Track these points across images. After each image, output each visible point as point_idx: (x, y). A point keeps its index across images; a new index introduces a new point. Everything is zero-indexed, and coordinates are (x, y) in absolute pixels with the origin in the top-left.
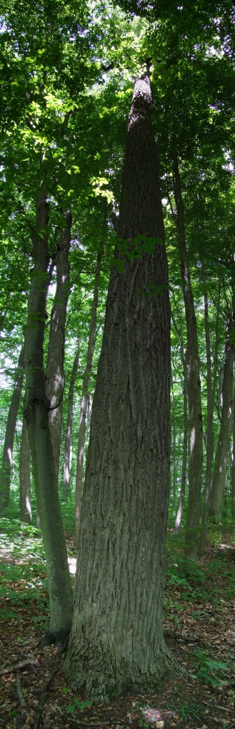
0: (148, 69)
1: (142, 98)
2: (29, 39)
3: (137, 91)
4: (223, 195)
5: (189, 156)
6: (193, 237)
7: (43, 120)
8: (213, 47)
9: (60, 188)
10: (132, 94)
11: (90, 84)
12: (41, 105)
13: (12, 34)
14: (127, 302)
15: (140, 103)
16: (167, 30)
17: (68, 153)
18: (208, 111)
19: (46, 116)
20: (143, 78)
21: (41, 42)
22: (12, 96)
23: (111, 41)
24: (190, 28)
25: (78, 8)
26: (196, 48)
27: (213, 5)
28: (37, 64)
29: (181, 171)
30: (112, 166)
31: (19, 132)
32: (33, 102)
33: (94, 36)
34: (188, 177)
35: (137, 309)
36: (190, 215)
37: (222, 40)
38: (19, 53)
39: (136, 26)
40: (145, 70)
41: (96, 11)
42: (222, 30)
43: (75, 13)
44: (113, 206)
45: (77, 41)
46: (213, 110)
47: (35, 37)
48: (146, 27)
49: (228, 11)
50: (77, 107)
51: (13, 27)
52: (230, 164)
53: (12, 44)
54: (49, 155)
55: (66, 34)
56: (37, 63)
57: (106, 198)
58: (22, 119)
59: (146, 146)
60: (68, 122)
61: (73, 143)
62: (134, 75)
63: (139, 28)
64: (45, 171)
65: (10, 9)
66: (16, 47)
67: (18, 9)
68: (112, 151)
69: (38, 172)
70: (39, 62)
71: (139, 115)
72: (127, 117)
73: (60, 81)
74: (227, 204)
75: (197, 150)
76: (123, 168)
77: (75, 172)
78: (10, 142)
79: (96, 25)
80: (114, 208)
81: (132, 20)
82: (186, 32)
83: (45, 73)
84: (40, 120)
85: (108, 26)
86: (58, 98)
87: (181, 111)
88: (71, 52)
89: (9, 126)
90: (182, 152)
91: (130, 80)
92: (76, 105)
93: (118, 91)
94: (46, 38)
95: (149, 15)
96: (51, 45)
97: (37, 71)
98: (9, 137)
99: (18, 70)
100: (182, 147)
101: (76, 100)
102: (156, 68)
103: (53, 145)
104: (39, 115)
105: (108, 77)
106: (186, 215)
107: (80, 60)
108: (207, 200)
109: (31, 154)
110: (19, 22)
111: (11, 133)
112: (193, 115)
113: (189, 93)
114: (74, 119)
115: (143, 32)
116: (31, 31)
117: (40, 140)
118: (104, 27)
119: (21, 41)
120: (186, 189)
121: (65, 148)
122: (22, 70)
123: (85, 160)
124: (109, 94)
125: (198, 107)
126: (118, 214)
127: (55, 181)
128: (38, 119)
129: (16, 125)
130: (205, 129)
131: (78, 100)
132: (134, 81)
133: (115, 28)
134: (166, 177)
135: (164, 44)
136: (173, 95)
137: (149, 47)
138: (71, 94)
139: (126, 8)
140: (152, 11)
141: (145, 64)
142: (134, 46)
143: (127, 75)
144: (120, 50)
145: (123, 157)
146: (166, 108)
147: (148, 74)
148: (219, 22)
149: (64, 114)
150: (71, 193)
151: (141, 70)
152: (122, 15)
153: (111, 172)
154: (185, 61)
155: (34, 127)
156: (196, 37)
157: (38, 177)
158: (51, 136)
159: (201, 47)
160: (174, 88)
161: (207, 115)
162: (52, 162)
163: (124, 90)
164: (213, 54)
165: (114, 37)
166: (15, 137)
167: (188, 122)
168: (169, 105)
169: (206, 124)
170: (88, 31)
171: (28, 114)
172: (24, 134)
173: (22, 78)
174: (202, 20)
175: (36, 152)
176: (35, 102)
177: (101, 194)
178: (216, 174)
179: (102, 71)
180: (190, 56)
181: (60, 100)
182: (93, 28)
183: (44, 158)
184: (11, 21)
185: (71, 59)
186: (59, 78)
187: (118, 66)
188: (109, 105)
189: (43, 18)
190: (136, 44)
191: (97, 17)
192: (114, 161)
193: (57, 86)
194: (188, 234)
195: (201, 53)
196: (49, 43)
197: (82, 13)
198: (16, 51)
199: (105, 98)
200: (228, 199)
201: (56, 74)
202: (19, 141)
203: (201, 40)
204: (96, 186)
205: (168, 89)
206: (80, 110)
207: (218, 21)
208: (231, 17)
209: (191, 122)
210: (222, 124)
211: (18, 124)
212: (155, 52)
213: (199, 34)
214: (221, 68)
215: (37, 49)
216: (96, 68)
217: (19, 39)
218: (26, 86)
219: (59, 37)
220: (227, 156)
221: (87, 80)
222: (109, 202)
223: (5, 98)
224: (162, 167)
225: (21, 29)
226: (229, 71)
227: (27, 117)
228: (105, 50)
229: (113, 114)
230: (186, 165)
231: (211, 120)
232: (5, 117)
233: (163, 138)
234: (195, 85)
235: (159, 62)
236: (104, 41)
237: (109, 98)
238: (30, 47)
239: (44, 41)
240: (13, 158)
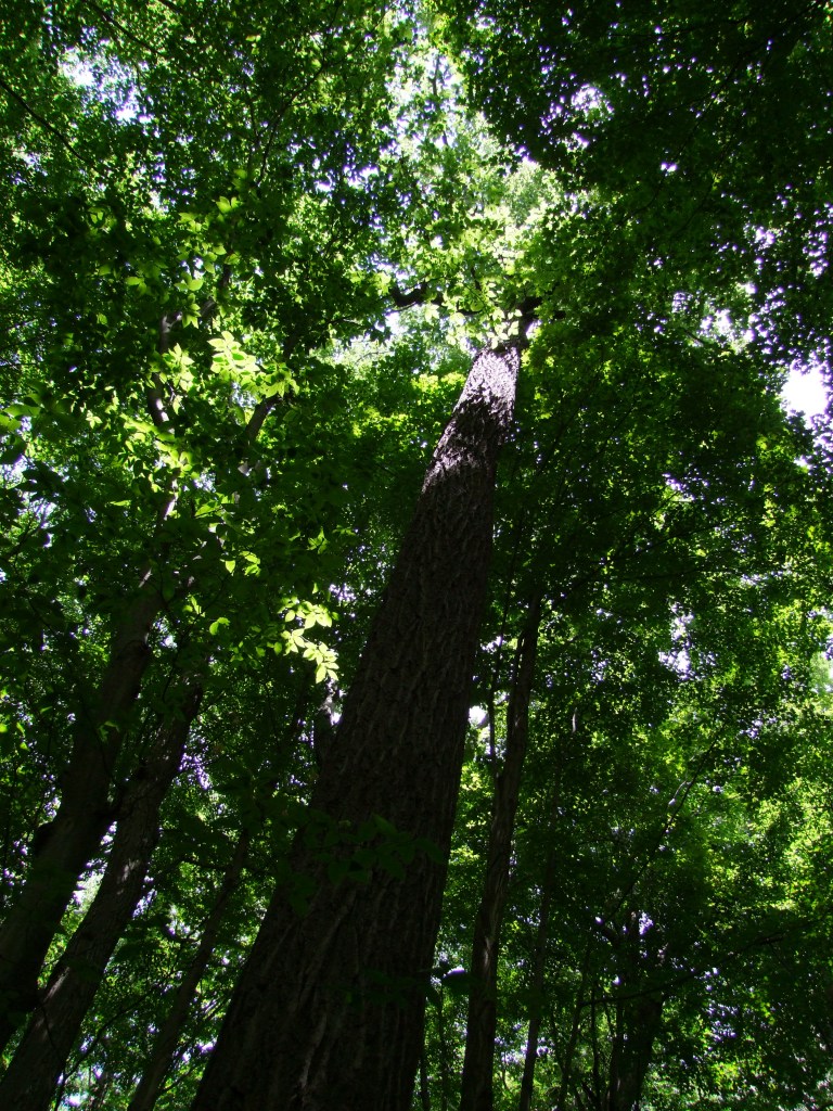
0: (523, 328)
1: (484, 408)
2: (200, 160)
3: (475, 386)
4: (642, 736)
5: (576, 605)
6: (534, 834)
7: (193, 404)
8: (725, 312)
9: (194, 606)
10: (459, 389)
11: (348, 332)
12: (197, 360)
13: (151, 132)
14: (293, 1007)
15: (476, 419)
16: (609, 227)
17: (240, 512)
18: (660, 492)
19: (204, 396)
20: (501, 351)
21: (232, 176)
22: (122, 317)
23: (437, 220)
24: (677, 237)
25: (359, 93)
26: (677, 303)
27: (768, 184)
28: (208, 241)
29: (542, 640)
30: (353, 580)
31: (122, 422)
32: (178, 348)
33: (390, 193)
34: (559, 662)
35: (317, 1038)
36: (541, 770)
37: (759, 299)
38: (165, 195)
39: (521, 190)
40: (514, 330)
41: (412, 116)
42: (769, 268)
43: (347, 106)
44: (327, 693)
45: (337, 196)
46: (674, 492)
47: (217, 156)
48: (548, 200)
49: (806, 213)
50: (296, 389)
51: (157, 111)
52: (682, 654)
53: (148, 163)
54: (187, 507)
55: (309, 168)
56: (210, 236)
57: (313, 666)
58: (137, 388)
59: (465, 544)
60: (259, 427)
61: (261, 487)
62: (480, 337)
63: (529, 201)
64: (166, 547)
65: (154, 51)
66: (157, 173)
67: (179, 55)
68: (363, 537)
69: (146, 545)
70: (215, 233)
71: (464, 454)
72: (429, 451)
73: (263, 304)
74: (649, 763)
75: (600, 593)
76: (384, 593)
77: (247, 570)
78: (91, 443)
79: (403, 160)
80: (329, 700)
81: (514, 170)
82: (663, 247)
83: (227, 272)
84: (184, 401)
85: (439, 171)
86: (249, 352)
87: (583, 473)
88: (312, 227)
89: (96, 400)
90: (558, 589)
91: (464, 347)
92: (294, 383)
93: (422, 372)
94: (249, 168)
95: (569, 168)
96: (259, 193)
97: (206, 259)
98: (89, 431)
99: (152, 246)
100: (562, 572)
101: (296, 370)
102: (546, 331)
103: (204, 481)
104: (187, 387)
105: (402, 323)
106: (528, 768)
107: (332, 257)
108: (597, 739)
109: (138, 492)
110: (178, 98)
111: (99, 421)
112: (616, 492)
113: (621, 428)
114: (279, 422)
115: (535, 216)
116: (209, 134)
117: (173, 459)
118: (426, 173)
119: (175, 159)
120: (544, 692)
121: (236, 497)
122: (163, 249)
123: (281, 545)
124: (394, 375)
125: (634, 472)
126: (336, 718)
127: (185, 581)
128: (179, 398)
129: (116, 400)
130: (639, 539)
131: (303, 369)
132: (473, 353)
133: (458, 182)
134: (499, 648)
135: (588, 268)
136: (573, 421)
137: (541, 266)
138: (288, 349)
139: (505, 126)
140: (582, 156)
141: (518, 313)
142: (501, 251)
143: (459, 333)
144: (457, 253)
145: (391, 561)
146: (546, 453)
147: (520, 342)
148: (769, 241)
149: (255, 399)
150: (221, 626)
151: (503, 329)
152: (488, 146)
153: (346, 596)
154: (634, 332)
155: (165, 417)
156: (686, 269)
157: (142, 560)
158: (206, 453)
159: (691, 303)
160: (582, 401)
161: (652, 502)
162: (189, 525)
163: (441, 373)
164: (721, 332)
165: (448, 208)
166: (107, 435)
167: (596, 509)
168: (555, 446)
169: (644, 524)
170: (375, 172)
171: (155, 378)
172: (133, 431)
173: (159, 269)
174: (722, 222)
175: (155, 488)
176: (183, 348)
177: (302, 650)
178: (638, 672)
179: (388, 303)
180: (654, 323)
181: (253, 358)
182: (391, 166)
183: (171, 511)
184: (153, 91)
185: (307, 247)
186: (263, 294)
187: (439, 301)
188: (387, 404)
189: (249, 102)
190: (508, 247)
191: (411, 134)
192: (363, 566)
193: (252, 317)
194: (523, 824)
195: (688, 320)
196: (253, 185)
197: (368, 112)
198: (156, 187)
199: (381, 381)
200: (653, 748)
201: (258, 281)
202: (115, 448)
203: (698, 284)
204: (295, 625)
205: (566, 401)
206: (301, 399)
207: (765, 237)
208: (808, 235)
209: (604, 510)
210: (688, 538)
211: (122, 399)
212: (557, 284)
213: (699, 263)
214: (731, 379)
215: (216, 195)
216: (374, 291)
217: (170, 152)
218: (167, 297)
219: (285, 172)
220: (679, 628)
221: (339, 320)
222: (320, 676)
223: (102, 319)
224: (493, 617)
225: (180, 123)
226: (752, 393)
227: (151, 384)
228: (412, 243)
229: (392, 433)
230: (561, 628)
231: (662, 518)
232: (92, 372)
233: (517, 536)
234: (643, 410)
235: (560, 315)
236: (415, 215)
237: (392, 384)
238: (198, 183)
239: (242, 173)
240: (89, 492)
